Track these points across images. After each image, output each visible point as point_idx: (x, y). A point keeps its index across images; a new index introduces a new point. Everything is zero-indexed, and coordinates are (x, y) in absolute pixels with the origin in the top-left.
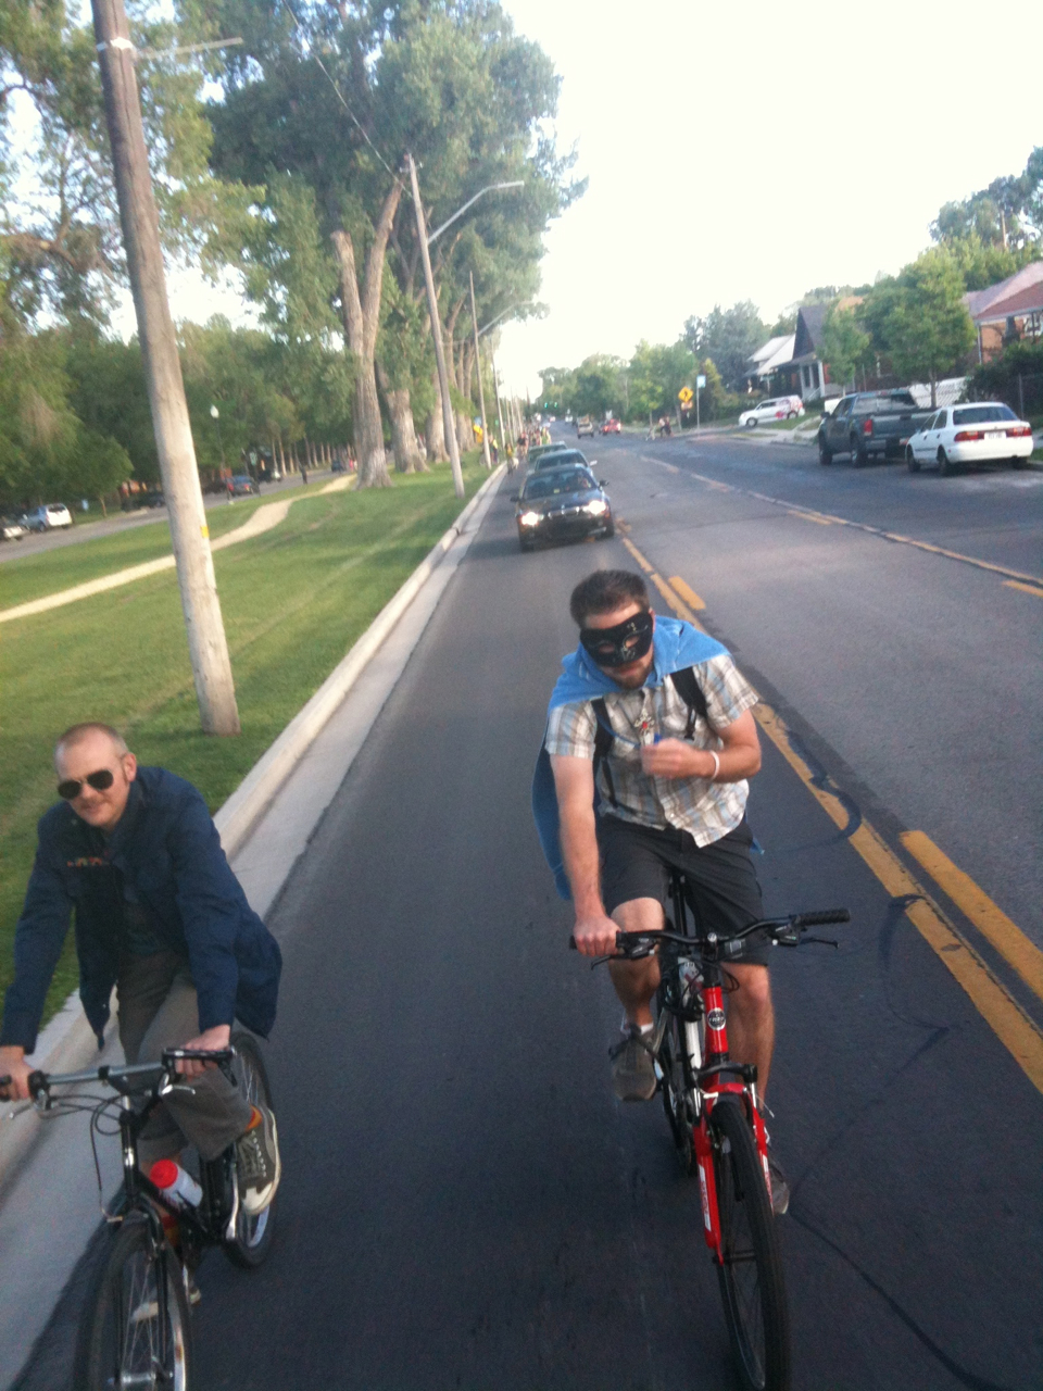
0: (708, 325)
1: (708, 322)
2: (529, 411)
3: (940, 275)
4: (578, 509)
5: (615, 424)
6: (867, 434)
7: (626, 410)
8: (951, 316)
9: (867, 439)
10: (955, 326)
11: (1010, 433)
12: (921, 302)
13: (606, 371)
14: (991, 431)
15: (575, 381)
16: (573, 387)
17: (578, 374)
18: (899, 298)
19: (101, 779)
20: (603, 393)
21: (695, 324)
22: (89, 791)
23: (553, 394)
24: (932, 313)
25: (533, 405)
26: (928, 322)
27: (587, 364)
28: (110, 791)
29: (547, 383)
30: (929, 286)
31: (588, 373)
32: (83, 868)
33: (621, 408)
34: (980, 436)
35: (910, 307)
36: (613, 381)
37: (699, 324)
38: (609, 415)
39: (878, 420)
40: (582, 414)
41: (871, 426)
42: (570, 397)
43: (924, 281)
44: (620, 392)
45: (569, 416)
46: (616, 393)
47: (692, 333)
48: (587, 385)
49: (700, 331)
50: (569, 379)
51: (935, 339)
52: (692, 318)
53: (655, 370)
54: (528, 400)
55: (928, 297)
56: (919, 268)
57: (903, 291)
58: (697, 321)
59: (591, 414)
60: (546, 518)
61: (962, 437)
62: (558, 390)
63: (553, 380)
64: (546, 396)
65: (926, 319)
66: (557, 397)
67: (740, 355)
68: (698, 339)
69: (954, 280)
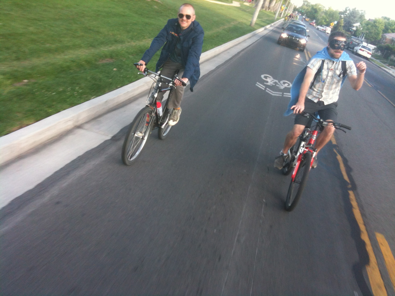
0: (351, 11)
1: (351, 10)
2: (295, 9)
3: (380, 23)
4: (298, 39)
5: (314, 23)
6: (351, 44)
7: (319, 22)
8: (378, 32)
9: (350, 45)
10: (377, 34)
11: (368, 53)
12: (374, 26)
13: (320, 9)
14: (365, 51)
15: (311, 8)
16: (310, 9)
17: (312, 6)
18: (371, 23)
19: (188, 17)
20: (316, 15)
21: (348, 9)
22: (185, 18)
23: (304, 8)
24: (375, 29)
25: (297, 8)
26: (373, 31)
27: (316, 5)
28: (189, 20)
29: (304, 4)
30: (377, 24)
31: (315, 7)
32: (172, 34)
33: (318, 21)
34: (363, 51)
35: (372, 26)
36: (320, 13)
37: (349, 10)
38: (314, 21)
39: (354, 42)
40: (308, 17)
41: (352, 43)
42: (307, 11)
43: (377, 23)
44: (320, 16)
45: (305, 16)
46: (319, 16)
47: (346, 11)
48: (313, 10)
49: (348, 12)
50: (310, 6)
51: (373, 34)
52: (348, 7)
53: (329, 15)
54: (296, 7)
55: (376, 26)
56: (377, 20)
57: (372, 23)
58: (349, 9)
59: (310, 18)
60: (288, 37)
61: (360, 49)
62: (306, 7)
63: (306, 4)
64: (301, 8)
65: (373, 30)
66: (304, 9)
67: (351, 22)
68: (347, 13)
69: (382, 26)
